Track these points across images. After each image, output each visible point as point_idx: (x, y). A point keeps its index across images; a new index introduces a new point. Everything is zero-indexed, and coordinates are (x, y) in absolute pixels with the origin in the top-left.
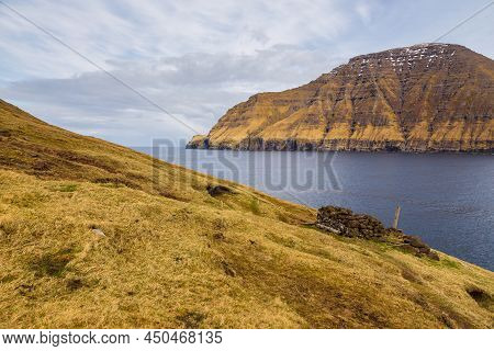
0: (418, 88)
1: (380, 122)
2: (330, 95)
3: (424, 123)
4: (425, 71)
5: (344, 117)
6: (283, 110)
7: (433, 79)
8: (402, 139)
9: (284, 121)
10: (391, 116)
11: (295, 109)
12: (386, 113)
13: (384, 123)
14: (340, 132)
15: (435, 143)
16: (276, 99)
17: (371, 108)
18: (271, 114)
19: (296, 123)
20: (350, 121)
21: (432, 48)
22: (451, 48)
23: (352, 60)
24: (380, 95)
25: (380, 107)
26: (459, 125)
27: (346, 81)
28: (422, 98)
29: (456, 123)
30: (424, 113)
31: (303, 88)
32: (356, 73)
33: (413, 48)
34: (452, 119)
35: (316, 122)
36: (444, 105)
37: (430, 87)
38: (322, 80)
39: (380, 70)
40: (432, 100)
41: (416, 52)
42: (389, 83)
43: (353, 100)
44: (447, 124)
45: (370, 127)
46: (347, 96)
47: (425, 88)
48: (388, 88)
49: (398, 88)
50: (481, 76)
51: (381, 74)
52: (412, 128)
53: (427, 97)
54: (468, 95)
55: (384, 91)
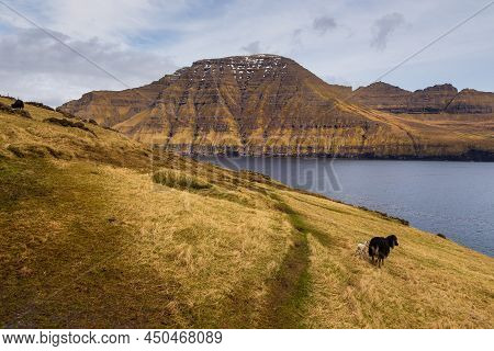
0: (255, 97)
1: (221, 128)
2: (174, 99)
3: (260, 130)
4: (262, 80)
5: (188, 122)
6: (122, 111)
7: (268, 89)
8: (241, 145)
9: (124, 124)
10: (231, 122)
11: (136, 110)
12: (228, 120)
13: (225, 129)
14: (184, 136)
15: (269, 149)
16: (115, 98)
17: (213, 114)
18: (109, 115)
19: (138, 126)
20: (193, 125)
21: (268, 59)
22: (284, 61)
23: (195, 64)
24: (221, 101)
25: (222, 113)
26: (288, 132)
27: (189, 84)
28: (258, 106)
29: (286, 131)
30: (260, 121)
31: (145, 88)
32: (199, 77)
33: (252, 57)
34: (283, 127)
35: (159, 126)
36: (277, 114)
37: (265, 96)
38: (165, 81)
39: (222, 76)
40: (267, 108)
41: (255, 61)
42: (230, 91)
43: (196, 104)
44: (278, 132)
45: (212, 133)
46: (190, 100)
47: (261, 97)
48: (229, 95)
49: (238, 96)
50: (306, 89)
51: (223, 80)
52: (250, 134)
53: (262, 105)
54: (296, 105)
55: (225, 98)
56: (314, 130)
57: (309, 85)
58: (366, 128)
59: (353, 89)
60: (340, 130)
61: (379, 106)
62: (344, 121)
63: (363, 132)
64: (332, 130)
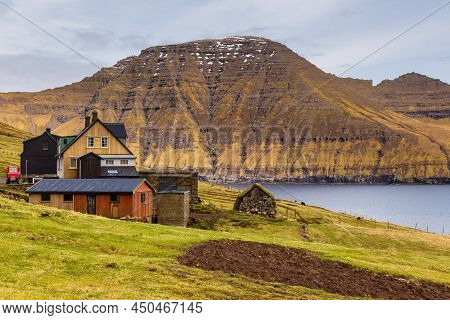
0: (230, 98)
1: (182, 143)
2: (114, 102)
3: (236, 145)
4: (239, 75)
7: (249, 87)
8: (210, 167)
10: (196, 135)
11: (61, 119)
13: (188, 145)
15: (247, 171)
16: (29, 103)
17: (170, 123)
21: (248, 45)
22: (271, 46)
23: (144, 52)
24: (182, 105)
25: (182, 122)
26: (275, 148)
27: (136, 82)
28: (234, 111)
29: (272, 146)
30: (236, 134)
31: (73, 88)
32: (150, 72)
33: (226, 42)
34: (268, 141)
37: (244, 98)
39: (182, 69)
40: (246, 115)
41: (230, 48)
42: (194, 89)
43: (146, 110)
44: (262, 147)
45: (169, 150)
46: (137, 104)
47: (238, 98)
48: (193, 97)
49: (206, 97)
50: (302, 87)
51: (184, 75)
52: (222, 151)
53: (239, 111)
54: (286, 109)
55: (187, 100)
56: (312, 145)
57: (305, 80)
58: (383, 140)
59: (374, 84)
60: (348, 144)
61: (411, 109)
62: (353, 131)
63: (379, 147)
64: (337, 145)
